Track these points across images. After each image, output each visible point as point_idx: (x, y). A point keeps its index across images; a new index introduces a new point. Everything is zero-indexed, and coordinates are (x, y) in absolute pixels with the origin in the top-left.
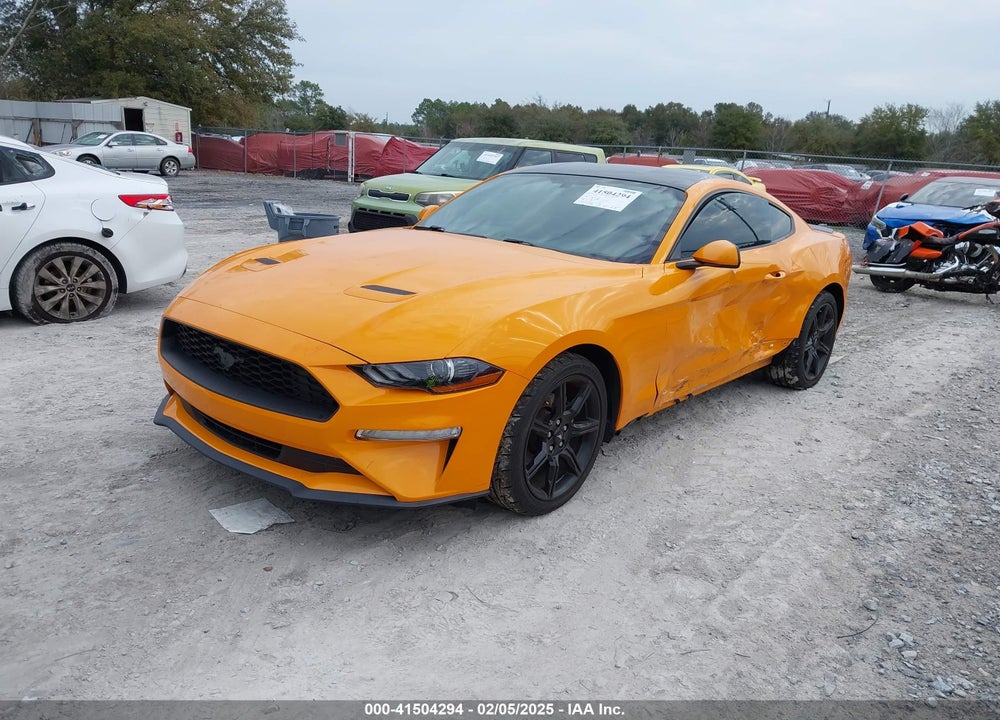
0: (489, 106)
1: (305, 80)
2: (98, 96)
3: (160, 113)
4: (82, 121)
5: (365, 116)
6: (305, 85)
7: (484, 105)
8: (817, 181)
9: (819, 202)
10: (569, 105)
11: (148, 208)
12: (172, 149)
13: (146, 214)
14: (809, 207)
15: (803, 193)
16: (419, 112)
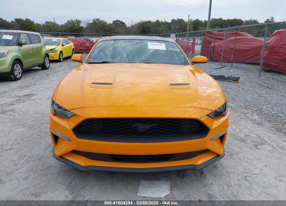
8: (80, 41)
9: (82, 47)
14: (80, 48)
15: (77, 45)
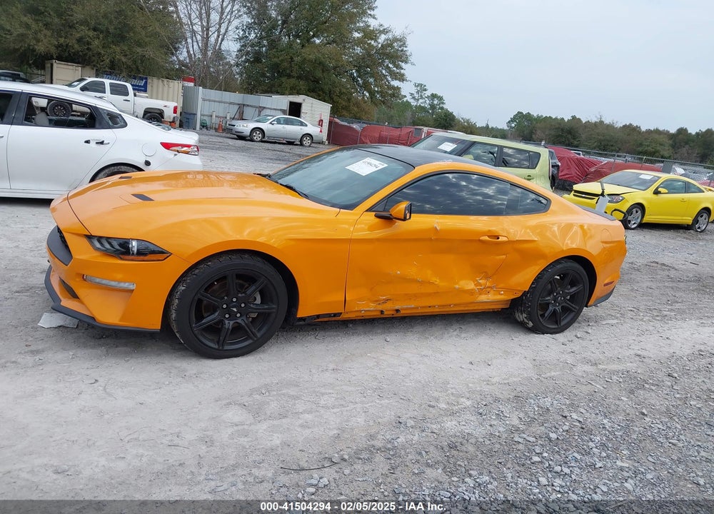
0: (566, 120)
1: (434, 93)
2: (278, 93)
3: (312, 107)
4: (264, 108)
5: (468, 120)
6: (434, 96)
7: (563, 119)
10: (631, 124)
11: (178, 151)
12: (312, 129)
13: (175, 155)
16: (512, 120)
